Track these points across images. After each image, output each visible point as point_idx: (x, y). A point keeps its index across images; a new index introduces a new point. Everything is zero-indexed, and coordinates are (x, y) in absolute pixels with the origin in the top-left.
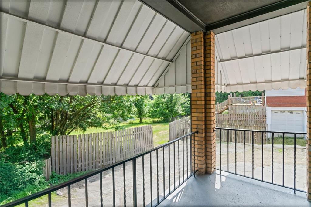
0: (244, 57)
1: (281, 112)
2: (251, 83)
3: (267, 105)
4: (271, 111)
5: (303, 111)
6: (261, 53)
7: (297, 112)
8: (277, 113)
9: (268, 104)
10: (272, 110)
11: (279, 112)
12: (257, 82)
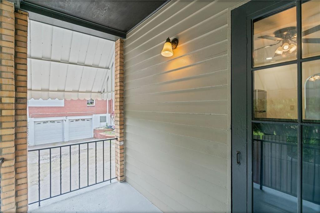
0: (59, 62)
1: (44, 122)
2: (59, 91)
3: (29, 116)
4: (33, 122)
5: (63, 120)
6: (77, 62)
7: (58, 121)
8: (40, 124)
9: (31, 115)
10: (35, 121)
11: (42, 123)
12: (66, 90)
